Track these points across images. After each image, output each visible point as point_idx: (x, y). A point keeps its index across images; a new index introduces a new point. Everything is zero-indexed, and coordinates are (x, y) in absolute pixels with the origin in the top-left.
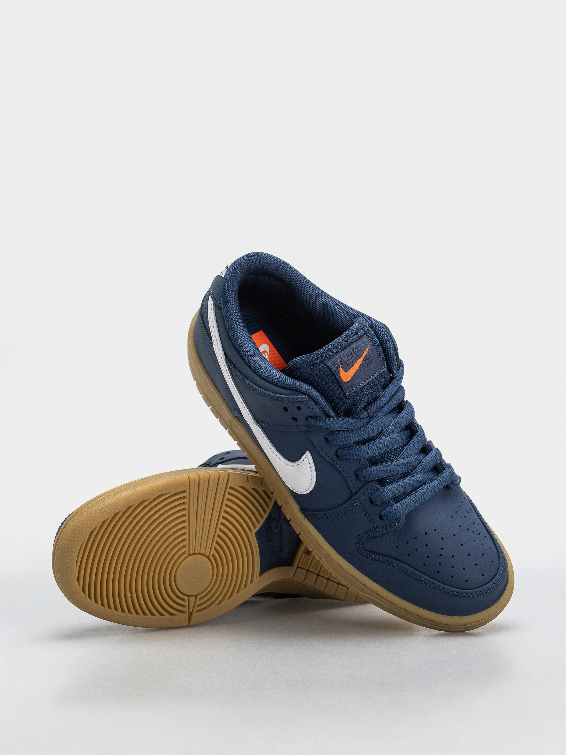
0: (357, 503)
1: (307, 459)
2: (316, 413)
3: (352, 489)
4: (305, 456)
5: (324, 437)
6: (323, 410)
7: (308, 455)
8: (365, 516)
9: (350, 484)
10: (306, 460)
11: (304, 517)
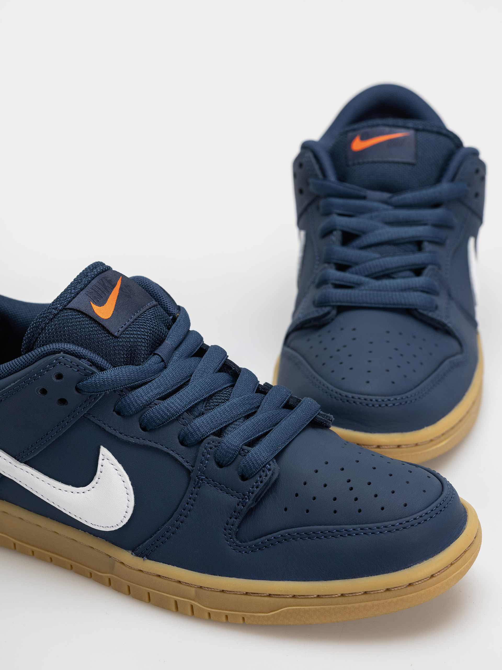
0: (202, 480)
1: (106, 460)
2: (85, 370)
3: (185, 464)
4: (101, 457)
5: (114, 411)
6: (93, 363)
7: (104, 451)
8: (220, 491)
9: (180, 459)
10: (105, 463)
11: (143, 559)
